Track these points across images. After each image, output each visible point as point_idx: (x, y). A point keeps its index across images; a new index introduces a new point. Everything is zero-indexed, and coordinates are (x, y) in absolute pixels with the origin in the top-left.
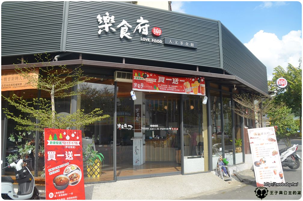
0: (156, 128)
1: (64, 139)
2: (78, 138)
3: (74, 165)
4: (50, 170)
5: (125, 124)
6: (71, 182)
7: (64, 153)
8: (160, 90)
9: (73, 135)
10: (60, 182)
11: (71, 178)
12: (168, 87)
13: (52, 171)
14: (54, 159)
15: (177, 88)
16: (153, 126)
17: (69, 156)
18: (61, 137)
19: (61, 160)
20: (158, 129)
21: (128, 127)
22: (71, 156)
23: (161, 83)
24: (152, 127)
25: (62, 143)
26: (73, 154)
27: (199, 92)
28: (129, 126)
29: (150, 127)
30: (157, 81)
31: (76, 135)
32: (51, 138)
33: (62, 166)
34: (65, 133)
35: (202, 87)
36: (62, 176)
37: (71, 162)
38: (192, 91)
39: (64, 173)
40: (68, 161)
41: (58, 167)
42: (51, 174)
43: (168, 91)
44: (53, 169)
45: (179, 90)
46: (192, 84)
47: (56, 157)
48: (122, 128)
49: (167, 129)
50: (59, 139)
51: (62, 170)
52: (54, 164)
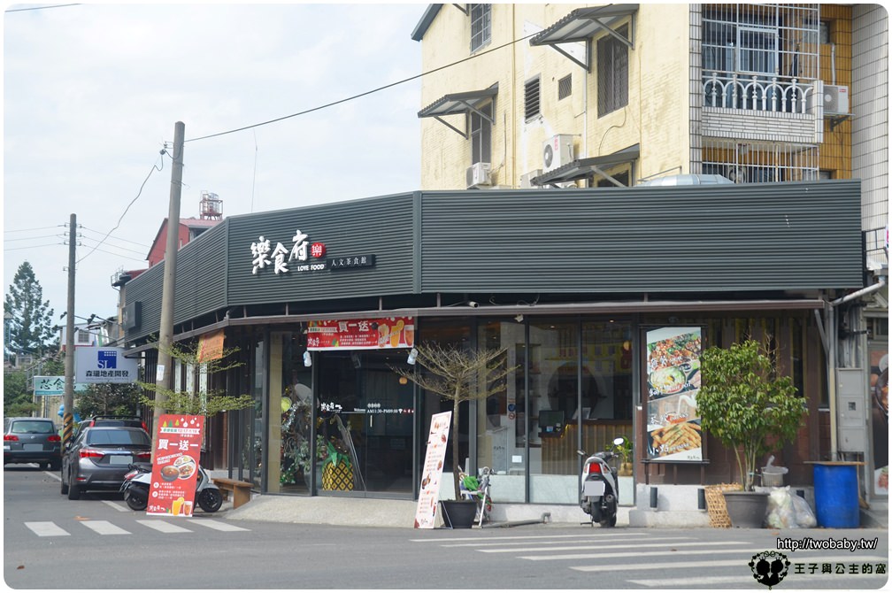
0: (377, 409)
1: (181, 426)
2: (198, 425)
3: (188, 456)
4: (159, 459)
5: (332, 404)
6: (181, 475)
7: (178, 442)
8: (340, 345)
9: (192, 422)
10: (168, 473)
11: (182, 471)
12: (354, 338)
13: (161, 461)
14: (166, 448)
15: (368, 339)
16: (373, 405)
17: (184, 446)
18: (177, 424)
19: (174, 450)
20: (380, 411)
21: (335, 408)
22: (186, 445)
23: (344, 333)
24: (371, 408)
25: (178, 431)
26: (189, 444)
27: (402, 341)
28: (337, 406)
29: (368, 409)
30: (338, 329)
31: (196, 422)
32: (165, 424)
33: (173, 456)
34: (182, 420)
35: (408, 332)
36: (172, 467)
37: (185, 453)
38: (388, 343)
39: (175, 464)
40: (181, 451)
41: (169, 457)
42: (159, 463)
43: (354, 345)
44: (163, 458)
45: (369, 343)
46: (393, 327)
47: (168, 446)
48: (328, 410)
49: (396, 411)
50: (175, 427)
51: (172, 461)
52: (163, 453)
